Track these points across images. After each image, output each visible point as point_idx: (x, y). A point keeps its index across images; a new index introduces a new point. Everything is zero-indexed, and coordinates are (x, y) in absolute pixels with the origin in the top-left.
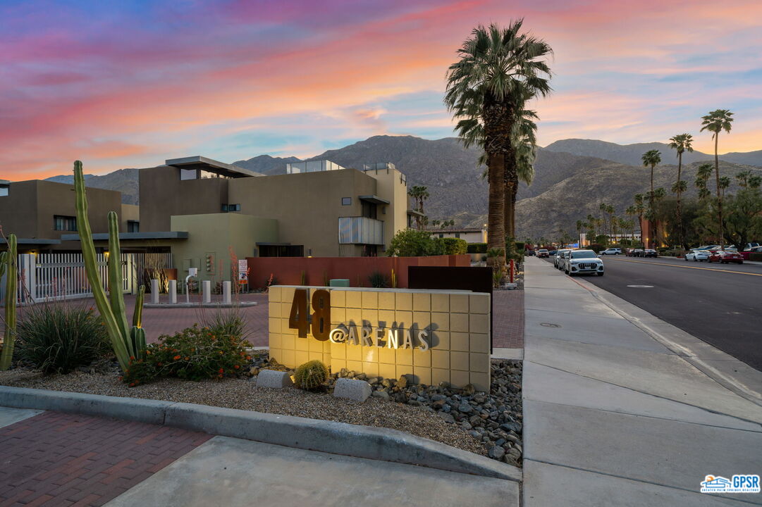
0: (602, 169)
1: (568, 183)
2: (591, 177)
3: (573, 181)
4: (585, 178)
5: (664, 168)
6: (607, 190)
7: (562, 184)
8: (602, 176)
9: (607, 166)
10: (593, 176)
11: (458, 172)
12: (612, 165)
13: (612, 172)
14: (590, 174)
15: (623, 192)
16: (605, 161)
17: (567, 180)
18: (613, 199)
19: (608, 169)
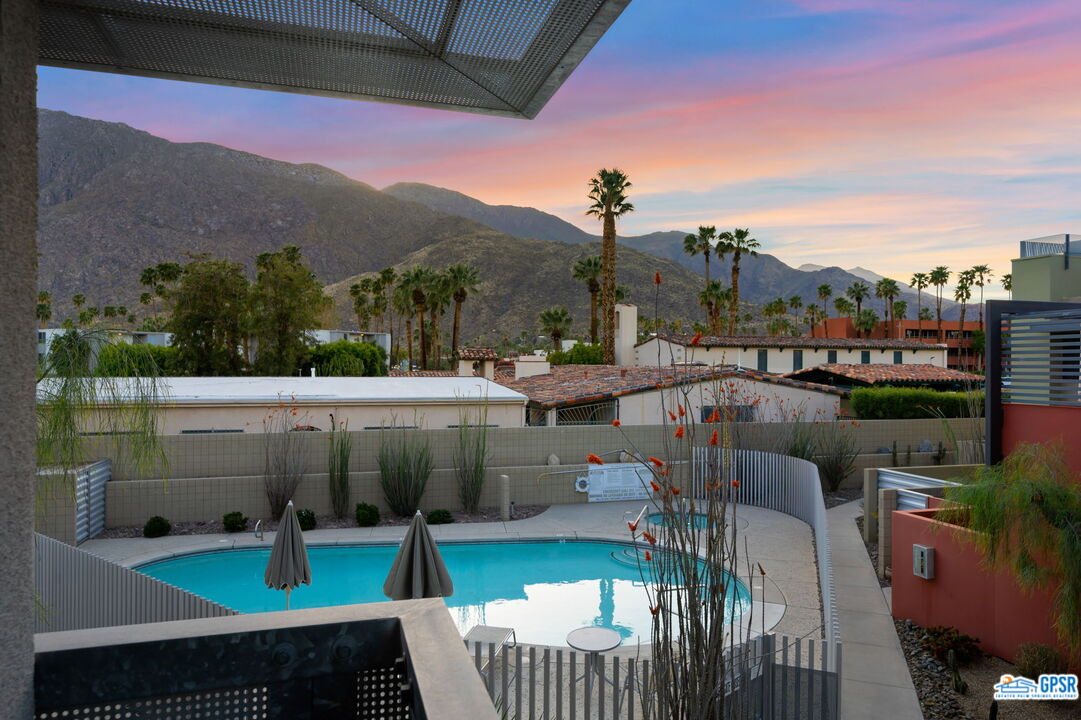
0: (479, 237)
1: (431, 254)
2: (463, 248)
3: (439, 250)
4: (456, 249)
5: (554, 246)
6: (488, 270)
7: (422, 254)
8: (478, 248)
9: (482, 233)
10: (467, 247)
11: (234, 212)
12: (490, 233)
13: (491, 244)
14: (461, 242)
15: (510, 275)
16: (479, 226)
17: (429, 249)
18: (498, 285)
19: (486, 238)
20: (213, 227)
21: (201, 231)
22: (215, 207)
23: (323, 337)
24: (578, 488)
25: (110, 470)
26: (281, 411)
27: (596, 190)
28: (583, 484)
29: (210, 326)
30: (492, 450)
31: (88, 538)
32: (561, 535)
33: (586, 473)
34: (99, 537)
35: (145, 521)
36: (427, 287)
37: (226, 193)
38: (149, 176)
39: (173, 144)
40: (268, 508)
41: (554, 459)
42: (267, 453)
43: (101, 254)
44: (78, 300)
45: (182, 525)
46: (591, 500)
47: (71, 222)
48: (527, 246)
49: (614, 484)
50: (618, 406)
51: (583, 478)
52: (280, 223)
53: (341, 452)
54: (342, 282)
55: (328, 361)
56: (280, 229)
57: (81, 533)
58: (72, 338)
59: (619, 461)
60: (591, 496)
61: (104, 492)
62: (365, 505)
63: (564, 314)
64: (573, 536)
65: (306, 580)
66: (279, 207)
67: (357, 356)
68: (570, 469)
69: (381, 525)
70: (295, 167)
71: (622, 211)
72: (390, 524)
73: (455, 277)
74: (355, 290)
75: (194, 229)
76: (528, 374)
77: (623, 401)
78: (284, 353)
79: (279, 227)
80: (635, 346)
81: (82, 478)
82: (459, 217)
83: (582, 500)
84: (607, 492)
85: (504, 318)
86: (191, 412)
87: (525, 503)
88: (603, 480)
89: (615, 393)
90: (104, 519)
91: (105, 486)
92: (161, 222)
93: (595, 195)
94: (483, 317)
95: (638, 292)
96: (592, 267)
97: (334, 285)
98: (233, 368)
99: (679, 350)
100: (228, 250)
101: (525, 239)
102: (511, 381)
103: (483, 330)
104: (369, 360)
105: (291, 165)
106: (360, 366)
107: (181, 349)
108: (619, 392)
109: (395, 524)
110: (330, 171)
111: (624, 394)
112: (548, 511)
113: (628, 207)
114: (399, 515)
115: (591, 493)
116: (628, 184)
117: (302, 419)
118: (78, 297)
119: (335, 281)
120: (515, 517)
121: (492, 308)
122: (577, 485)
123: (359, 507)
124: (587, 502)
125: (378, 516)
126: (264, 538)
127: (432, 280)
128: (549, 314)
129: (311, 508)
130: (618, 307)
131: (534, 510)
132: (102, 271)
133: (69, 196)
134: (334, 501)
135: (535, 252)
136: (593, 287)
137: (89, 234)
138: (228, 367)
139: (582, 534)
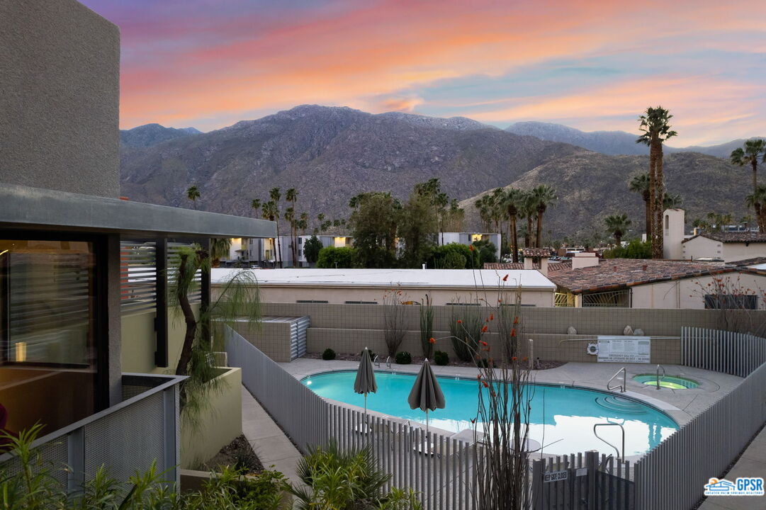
0: (577, 157)
1: (540, 172)
2: (565, 165)
3: (546, 168)
4: (560, 167)
6: (585, 181)
7: (534, 173)
8: (577, 165)
9: (581, 154)
10: (568, 164)
11: (409, 154)
12: (586, 153)
13: (587, 161)
14: (564, 162)
15: (602, 184)
16: (577, 148)
17: (539, 168)
18: (593, 192)
19: (582, 157)
20: (397, 165)
21: (389, 168)
22: (398, 152)
23: (450, 238)
24: (589, 352)
25: (309, 321)
26: (393, 293)
27: (644, 123)
28: (593, 349)
29: (374, 237)
30: (526, 322)
31: (297, 357)
32: (562, 383)
33: (596, 342)
34: (303, 357)
35: (323, 350)
36: (518, 203)
37: (404, 143)
38: (360, 137)
39: (373, 116)
40: (387, 349)
41: (572, 330)
42: (385, 317)
43: (335, 187)
44: (321, 217)
45: (342, 354)
46: (599, 360)
47: (320, 169)
48: (616, 161)
49: (617, 351)
50: (631, 293)
51: (593, 345)
52: (437, 159)
53: (428, 318)
54: (477, 196)
55: (443, 257)
56: (437, 163)
57: (293, 354)
58: (314, 240)
59: (623, 335)
60: (600, 358)
61: (306, 333)
62: (440, 352)
63: (624, 218)
64: (570, 384)
65: (374, 390)
66: (436, 148)
67: (463, 253)
68: (583, 338)
69: (449, 365)
70: (446, 120)
71: (668, 137)
72: (455, 365)
73: (537, 195)
74: (478, 204)
75: (385, 167)
76: (581, 266)
77: (635, 289)
78: (415, 252)
79: (436, 162)
80: (683, 242)
81: (294, 325)
82: (562, 143)
83: (592, 360)
84: (612, 355)
85: (597, 217)
86: (350, 292)
87: (549, 359)
88: (608, 346)
89: (628, 284)
90: (306, 348)
91: (306, 330)
92: (367, 165)
93: (643, 127)
94: (581, 217)
95: (716, 191)
96: (646, 182)
97: (472, 199)
98: (387, 262)
99: (719, 246)
100: (405, 179)
101: (615, 155)
102: (568, 271)
103: (581, 226)
104: (471, 256)
105: (444, 119)
106: (463, 261)
107: (359, 250)
108: (632, 283)
109: (457, 365)
110: (468, 120)
111: (636, 285)
112: (565, 366)
113: (673, 133)
114: (462, 360)
115: (600, 355)
116: (670, 117)
117: (404, 297)
118: (320, 215)
119: (473, 196)
120: (539, 368)
121: (588, 209)
122: (589, 350)
123: (436, 353)
124: (596, 362)
125: (448, 359)
126: (392, 367)
127: (521, 198)
128: (612, 218)
129: (409, 352)
130: (667, 212)
131: (556, 364)
132: (336, 197)
133: (319, 154)
134: (424, 348)
135: (623, 165)
136: (647, 196)
137: (329, 175)
138: (383, 261)
139: (577, 383)
